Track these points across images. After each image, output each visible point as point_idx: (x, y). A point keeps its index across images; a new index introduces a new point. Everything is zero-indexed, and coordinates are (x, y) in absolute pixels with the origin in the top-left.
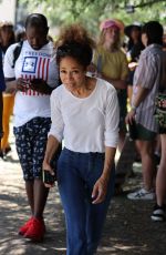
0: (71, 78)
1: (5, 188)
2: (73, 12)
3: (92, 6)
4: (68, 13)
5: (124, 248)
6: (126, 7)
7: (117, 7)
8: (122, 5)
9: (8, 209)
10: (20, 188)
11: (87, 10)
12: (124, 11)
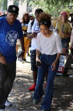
0: (44, 32)
1: (23, 73)
2: (49, 8)
3: (56, 6)
4: (47, 9)
5: (68, 95)
6: (68, 6)
7: (65, 6)
8: (67, 6)
9: (25, 81)
10: (29, 73)
11: (54, 8)
12: (68, 8)
